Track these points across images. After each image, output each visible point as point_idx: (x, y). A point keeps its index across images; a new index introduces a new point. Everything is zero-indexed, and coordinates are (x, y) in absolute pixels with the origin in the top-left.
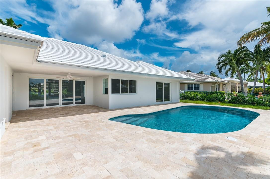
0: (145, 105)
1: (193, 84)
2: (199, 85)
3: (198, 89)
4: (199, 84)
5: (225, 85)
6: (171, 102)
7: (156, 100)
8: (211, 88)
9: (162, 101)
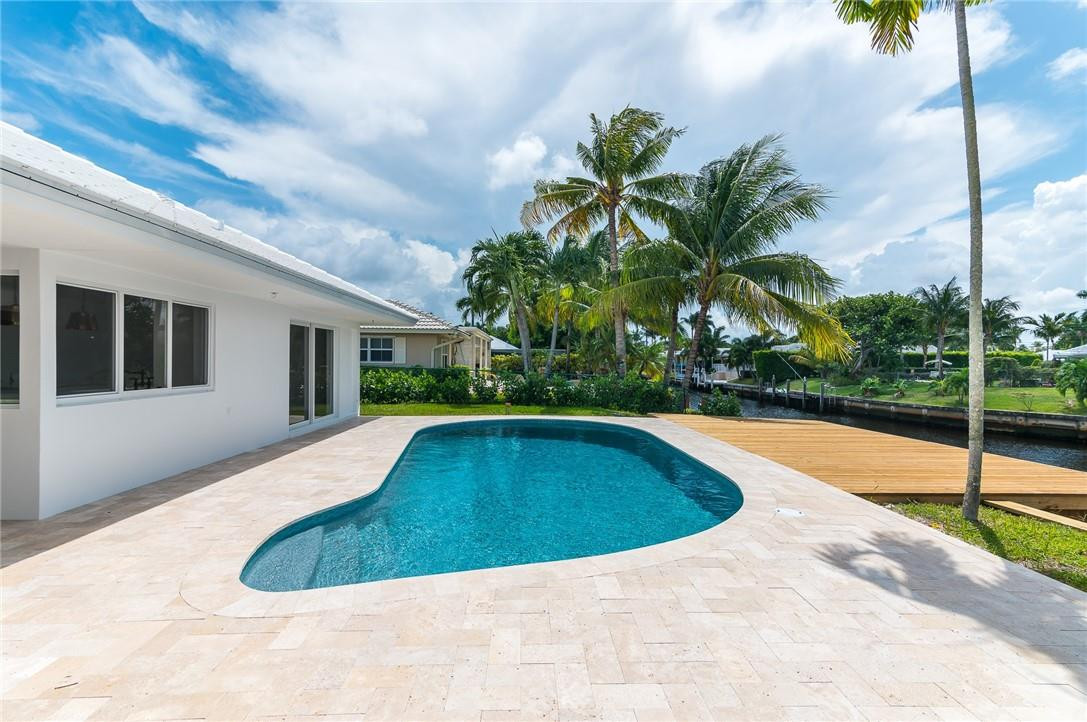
0: (247, 451)
1: (379, 337)
2: (389, 343)
3: (388, 356)
4: (391, 340)
5: (458, 345)
6: (337, 417)
7: (291, 413)
8: (433, 353)
9: (307, 418)
